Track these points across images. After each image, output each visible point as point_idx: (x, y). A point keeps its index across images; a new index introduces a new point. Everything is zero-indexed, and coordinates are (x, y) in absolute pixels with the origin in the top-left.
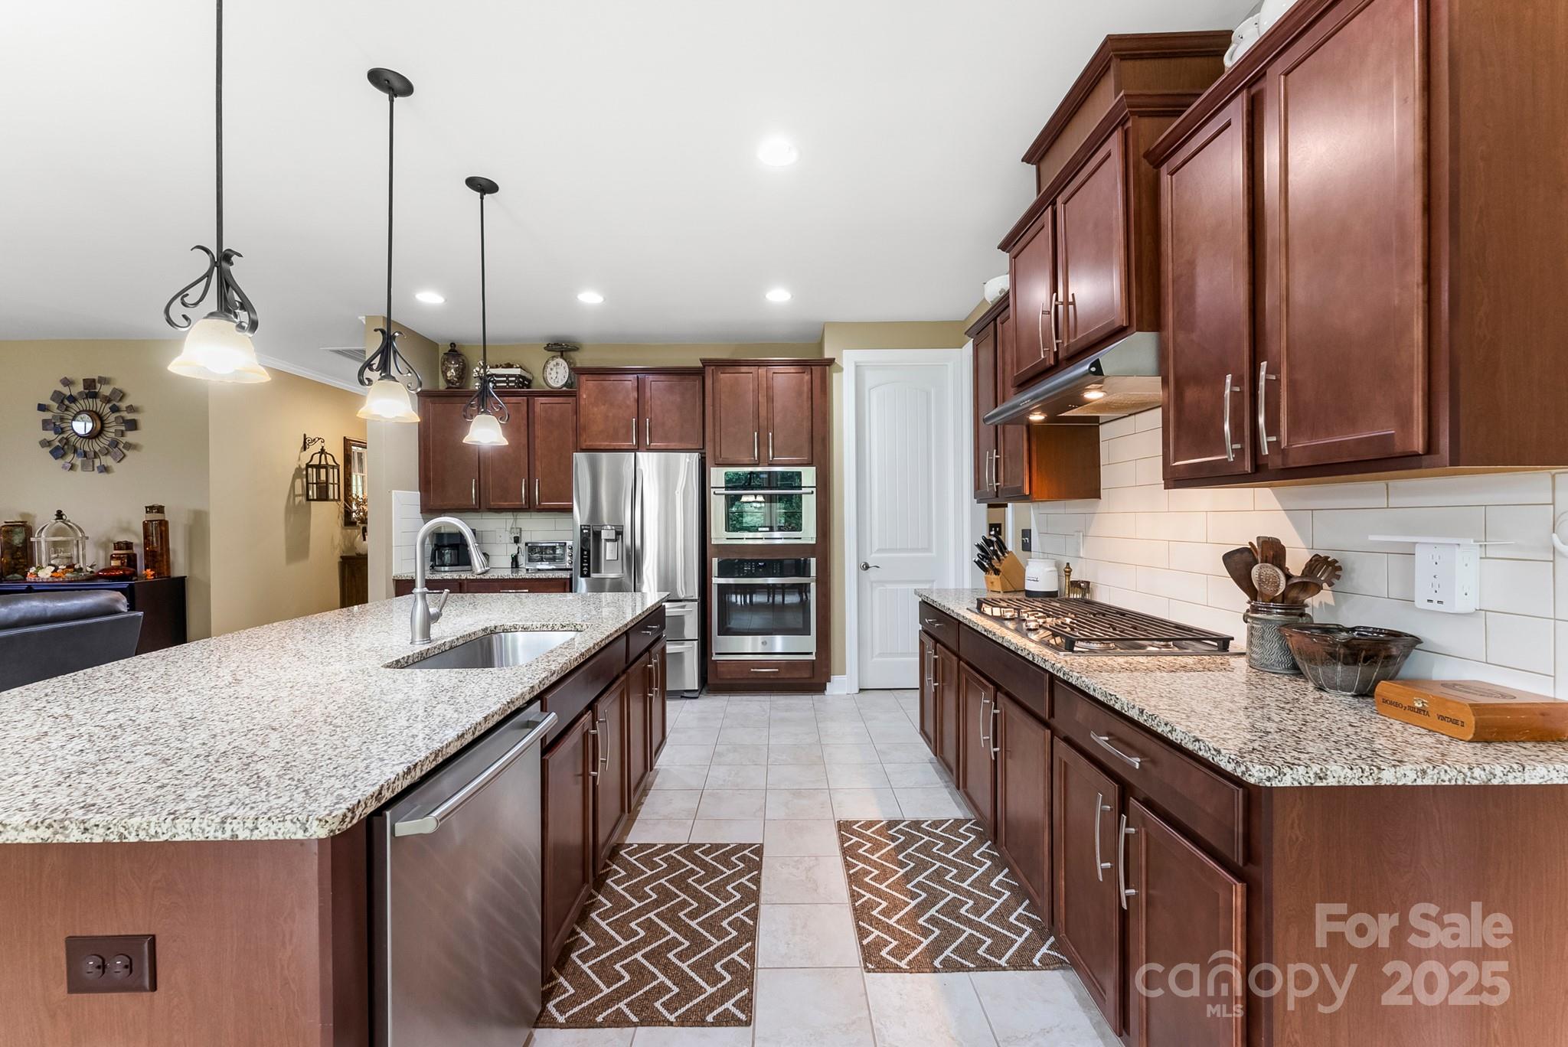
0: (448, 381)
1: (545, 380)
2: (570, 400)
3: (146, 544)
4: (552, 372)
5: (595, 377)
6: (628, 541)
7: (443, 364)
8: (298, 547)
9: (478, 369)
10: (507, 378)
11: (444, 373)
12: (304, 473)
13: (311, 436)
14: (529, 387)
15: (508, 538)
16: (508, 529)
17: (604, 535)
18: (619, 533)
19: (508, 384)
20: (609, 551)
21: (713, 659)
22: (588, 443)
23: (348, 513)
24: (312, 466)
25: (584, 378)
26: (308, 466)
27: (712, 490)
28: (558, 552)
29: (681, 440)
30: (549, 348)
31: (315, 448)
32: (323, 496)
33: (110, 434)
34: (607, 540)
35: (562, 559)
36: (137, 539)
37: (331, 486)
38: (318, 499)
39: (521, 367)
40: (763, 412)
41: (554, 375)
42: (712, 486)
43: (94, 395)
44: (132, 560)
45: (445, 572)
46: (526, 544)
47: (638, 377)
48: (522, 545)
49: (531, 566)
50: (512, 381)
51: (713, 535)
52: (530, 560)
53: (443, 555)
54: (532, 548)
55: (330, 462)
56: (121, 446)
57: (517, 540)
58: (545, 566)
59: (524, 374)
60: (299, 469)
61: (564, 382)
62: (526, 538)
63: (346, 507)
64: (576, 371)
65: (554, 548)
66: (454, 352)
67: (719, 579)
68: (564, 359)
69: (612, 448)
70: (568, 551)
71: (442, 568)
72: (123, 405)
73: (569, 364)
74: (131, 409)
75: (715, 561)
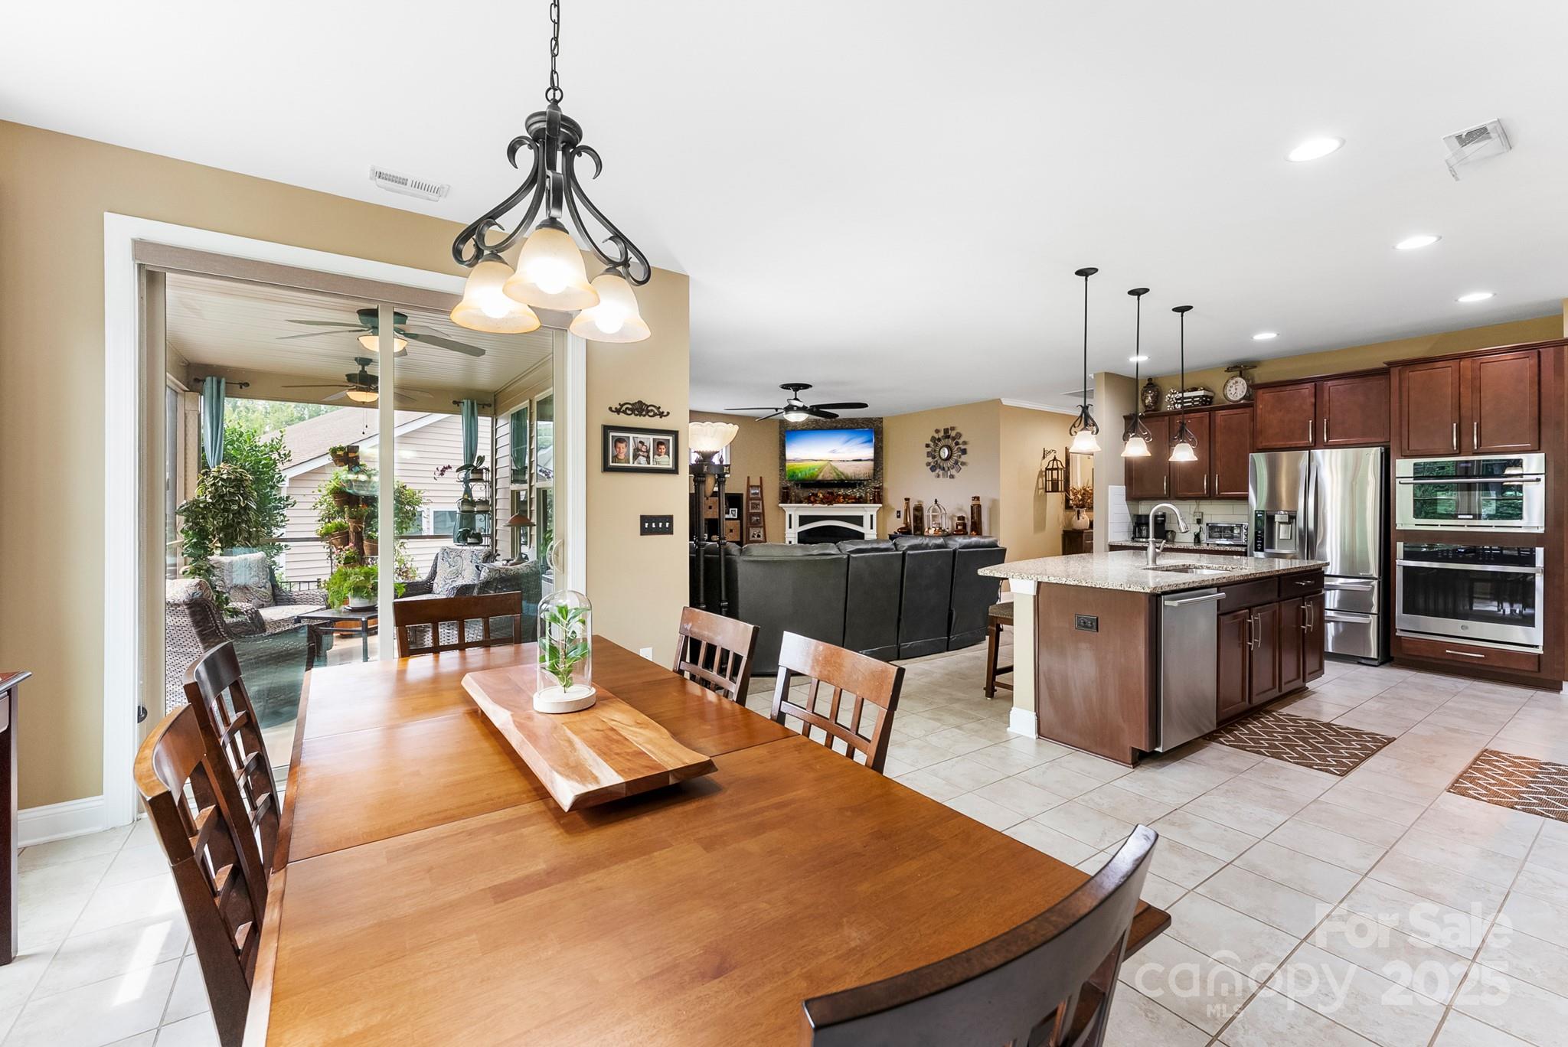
0: (1146, 406)
1: (1225, 396)
2: (1248, 410)
3: (972, 518)
4: (1232, 389)
5: (1273, 389)
6: (1300, 523)
7: (1143, 395)
8: (1040, 524)
9: (1169, 395)
10: (1193, 399)
11: (1143, 401)
12: (1044, 474)
13: (1048, 449)
14: (1210, 403)
15: (1192, 520)
16: (1192, 512)
17: (1277, 518)
18: (1292, 518)
19: (1193, 403)
20: (1282, 532)
21: (1397, 634)
22: (1264, 444)
23: (1067, 500)
24: (1049, 469)
25: (1261, 392)
26: (1047, 469)
27: (1398, 480)
28: (1235, 531)
29: (1364, 435)
30: (1228, 370)
31: (1050, 457)
32: (1055, 489)
33: (955, 457)
34: (1280, 523)
35: (1240, 538)
36: (968, 515)
37: (1060, 482)
38: (1052, 491)
39: (1204, 389)
40: (1466, 402)
41: (1233, 391)
42: (1397, 476)
43: (948, 437)
44: (964, 526)
45: (1143, 542)
46: (1207, 524)
47: (1315, 385)
48: (1204, 526)
49: (1211, 541)
50: (1197, 401)
51: (1398, 521)
52: (1210, 537)
53: (1141, 530)
54: (1212, 528)
55: (1060, 466)
56: (959, 464)
57: (1199, 522)
58: (1224, 541)
59: (1207, 393)
60: (1041, 472)
61: (1242, 396)
62: (1206, 520)
63: (1066, 496)
64: (1253, 387)
65: (1232, 529)
66: (1151, 384)
67: (1405, 561)
68: (1244, 378)
69: (1288, 446)
70: (1244, 531)
71: (1141, 540)
72: (960, 441)
73: (1247, 380)
74: (965, 443)
75: (1400, 546)
